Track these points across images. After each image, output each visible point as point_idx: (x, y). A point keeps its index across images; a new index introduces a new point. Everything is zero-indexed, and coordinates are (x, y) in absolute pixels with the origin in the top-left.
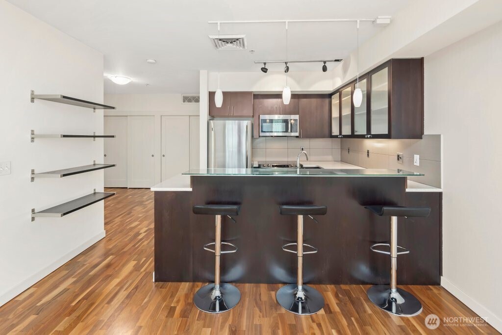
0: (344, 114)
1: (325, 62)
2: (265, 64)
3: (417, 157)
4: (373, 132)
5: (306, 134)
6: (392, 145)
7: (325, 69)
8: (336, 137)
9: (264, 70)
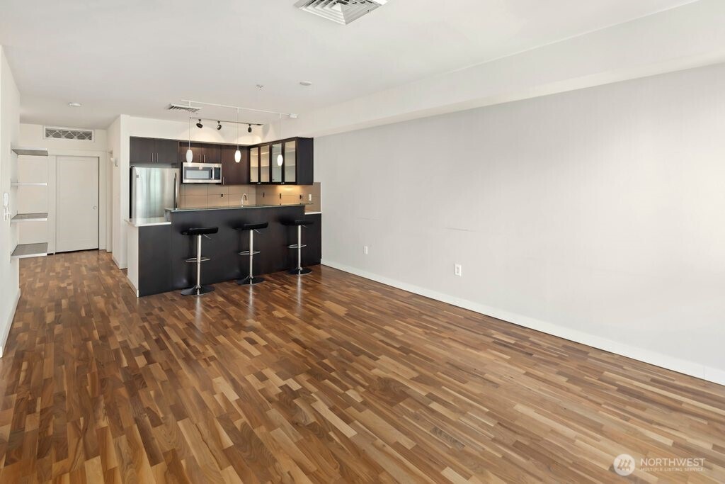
0: (262, 165)
1: (250, 125)
2: (200, 120)
3: (310, 196)
4: (286, 181)
5: (228, 182)
6: (296, 190)
7: (250, 130)
8: (255, 183)
9: (200, 126)
